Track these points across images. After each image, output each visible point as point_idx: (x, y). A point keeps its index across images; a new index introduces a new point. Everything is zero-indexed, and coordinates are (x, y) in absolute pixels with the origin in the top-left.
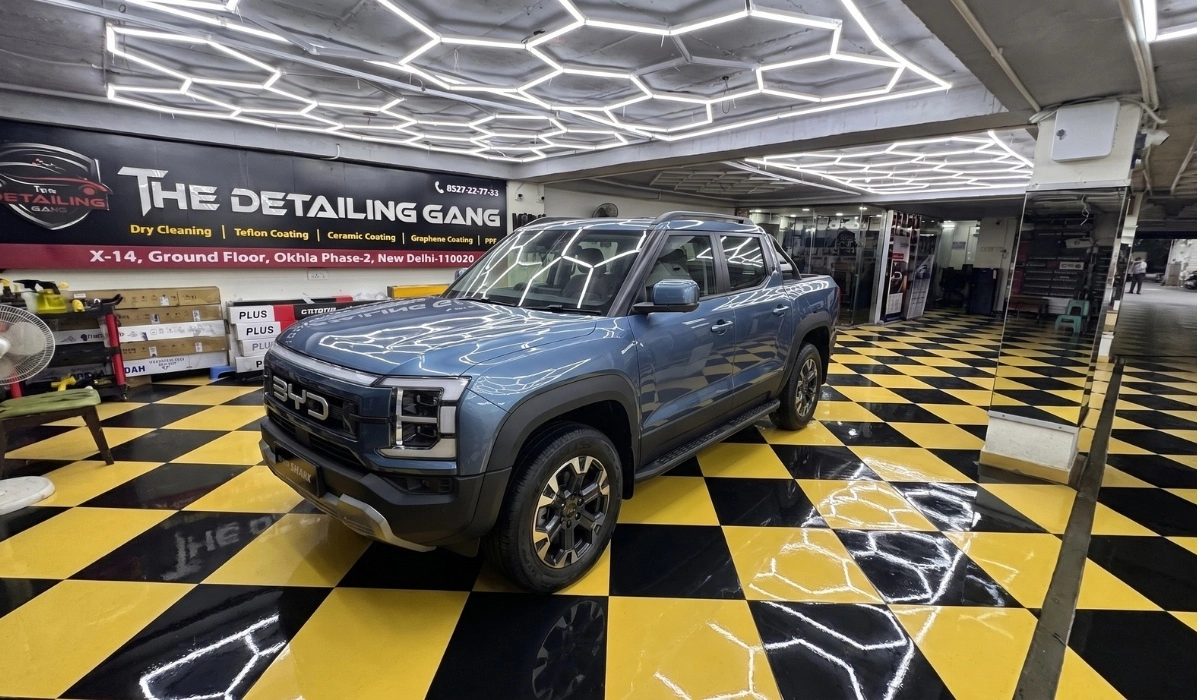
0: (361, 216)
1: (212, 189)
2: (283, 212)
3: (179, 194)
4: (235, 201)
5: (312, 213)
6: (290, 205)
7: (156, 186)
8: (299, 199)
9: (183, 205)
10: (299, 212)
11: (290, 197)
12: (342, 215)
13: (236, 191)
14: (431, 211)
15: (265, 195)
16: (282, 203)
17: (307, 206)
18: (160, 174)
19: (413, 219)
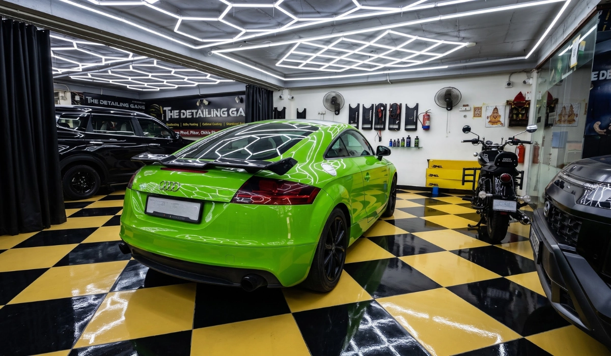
0: (210, 116)
1: (178, 111)
2: (191, 117)
3: (172, 114)
4: (182, 114)
5: (197, 117)
6: (193, 113)
7: (169, 111)
8: (194, 111)
9: (173, 117)
10: (195, 117)
11: (193, 111)
12: (205, 116)
13: (182, 111)
14: (232, 112)
15: (188, 111)
16: (190, 114)
17: (197, 113)
18: (170, 108)
19: (226, 115)
